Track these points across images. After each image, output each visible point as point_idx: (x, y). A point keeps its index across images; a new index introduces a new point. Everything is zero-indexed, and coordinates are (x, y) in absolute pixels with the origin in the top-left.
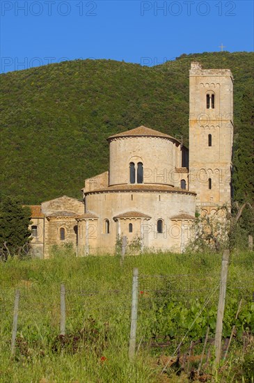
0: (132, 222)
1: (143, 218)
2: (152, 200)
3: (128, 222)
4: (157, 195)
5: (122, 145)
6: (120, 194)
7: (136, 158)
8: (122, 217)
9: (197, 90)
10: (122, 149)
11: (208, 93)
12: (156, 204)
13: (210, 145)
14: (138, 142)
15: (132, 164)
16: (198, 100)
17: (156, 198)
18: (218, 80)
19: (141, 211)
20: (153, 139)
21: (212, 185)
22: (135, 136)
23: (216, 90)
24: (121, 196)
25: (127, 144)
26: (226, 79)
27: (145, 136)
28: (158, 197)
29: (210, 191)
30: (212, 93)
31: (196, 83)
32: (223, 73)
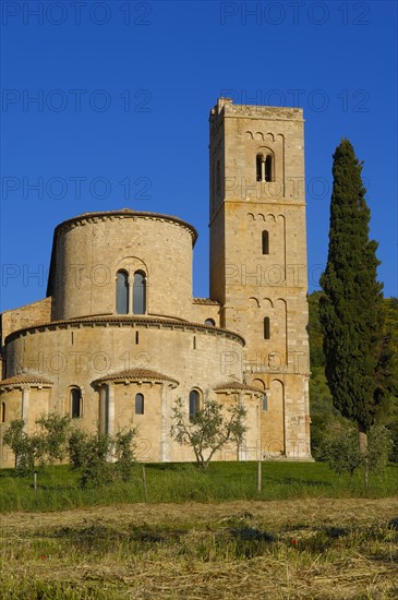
0: (142, 390)
1: (166, 383)
2: (179, 345)
3: (135, 390)
4: (189, 335)
5: (100, 233)
6: (109, 329)
7: (131, 260)
8: (119, 380)
9: (239, 143)
10: (100, 242)
11: (260, 150)
12: (188, 354)
13: (265, 251)
14: (138, 228)
15: (123, 272)
16: (242, 164)
17: (188, 342)
18: (280, 127)
19: (156, 367)
20: (166, 224)
21: (271, 330)
22: (131, 215)
23: (276, 146)
24: (112, 334)
25: (112, 231)
26: (296, 128)
27: (151, 216)
28: (191, 339)
29: (267, 342)
30: (269, 151)
31: (239, 132)
32: (290, 115)
